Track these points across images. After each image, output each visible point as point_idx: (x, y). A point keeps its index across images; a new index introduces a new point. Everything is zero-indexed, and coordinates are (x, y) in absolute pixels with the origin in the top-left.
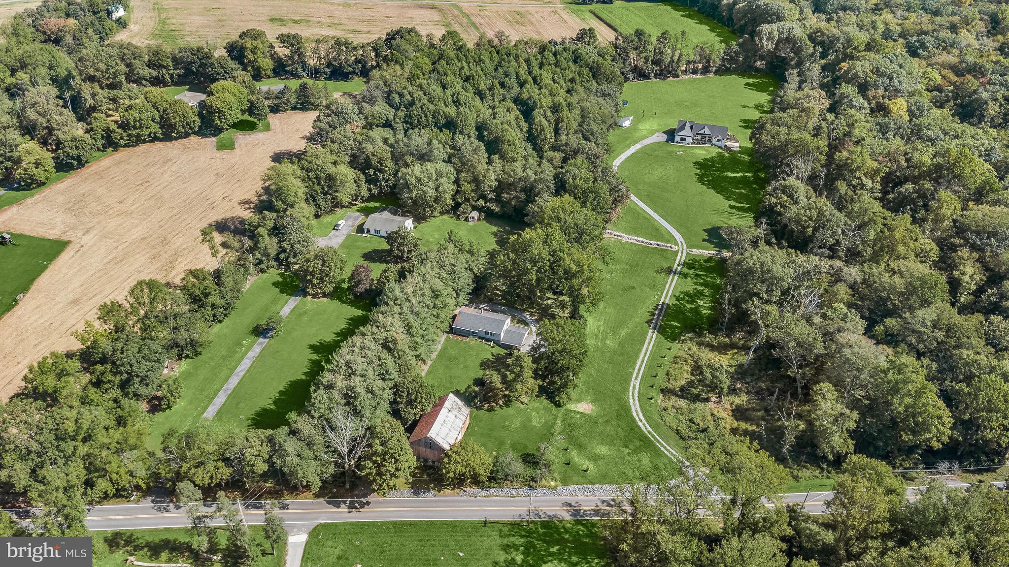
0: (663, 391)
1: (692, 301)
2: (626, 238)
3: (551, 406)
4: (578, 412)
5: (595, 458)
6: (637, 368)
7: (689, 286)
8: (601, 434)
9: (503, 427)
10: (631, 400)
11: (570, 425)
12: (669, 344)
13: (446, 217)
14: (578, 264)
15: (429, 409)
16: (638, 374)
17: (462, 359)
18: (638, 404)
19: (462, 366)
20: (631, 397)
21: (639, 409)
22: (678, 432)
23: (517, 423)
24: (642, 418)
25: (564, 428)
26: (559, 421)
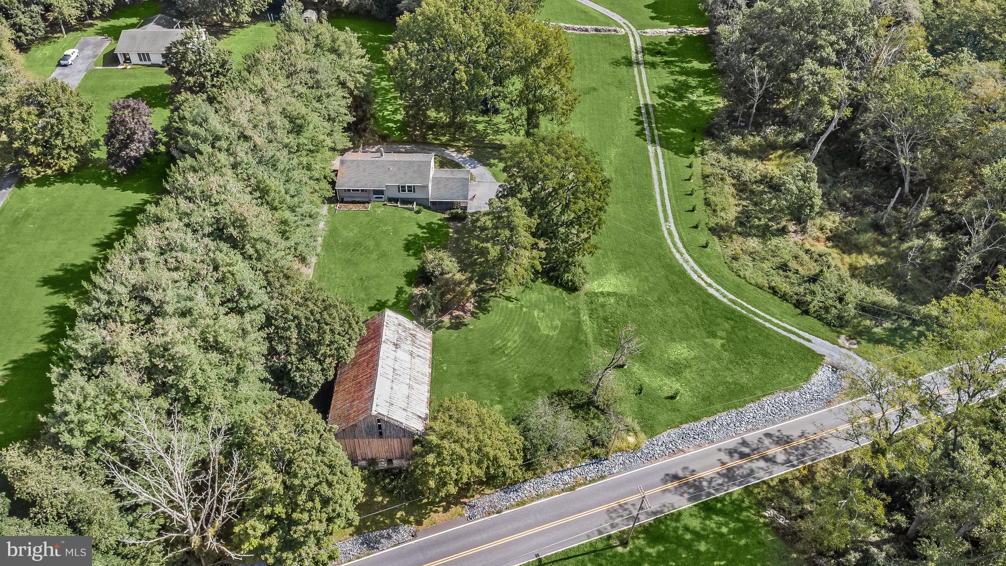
0: (714, 231)
1: (681, 98)
3: (558, 292)
4: (609, 294)
5: (675, 369)
6: (659, 203)
7: (665, 78)
8: (663, 323)
9: (493, 352)
10: (678, 256)
11: (605, 320)
12: (686, 162)
13: (262, 25)
15: (352, 353)
16: (665, 211)
17: (370, 243)
18: (690, 259)
19: (374, 256)
20: (673, 250)
21: (696, 267)
22: (774, 291)
23: (514, 338)
24: (709, 280)
25: (600, 328)
26: (585, 317)
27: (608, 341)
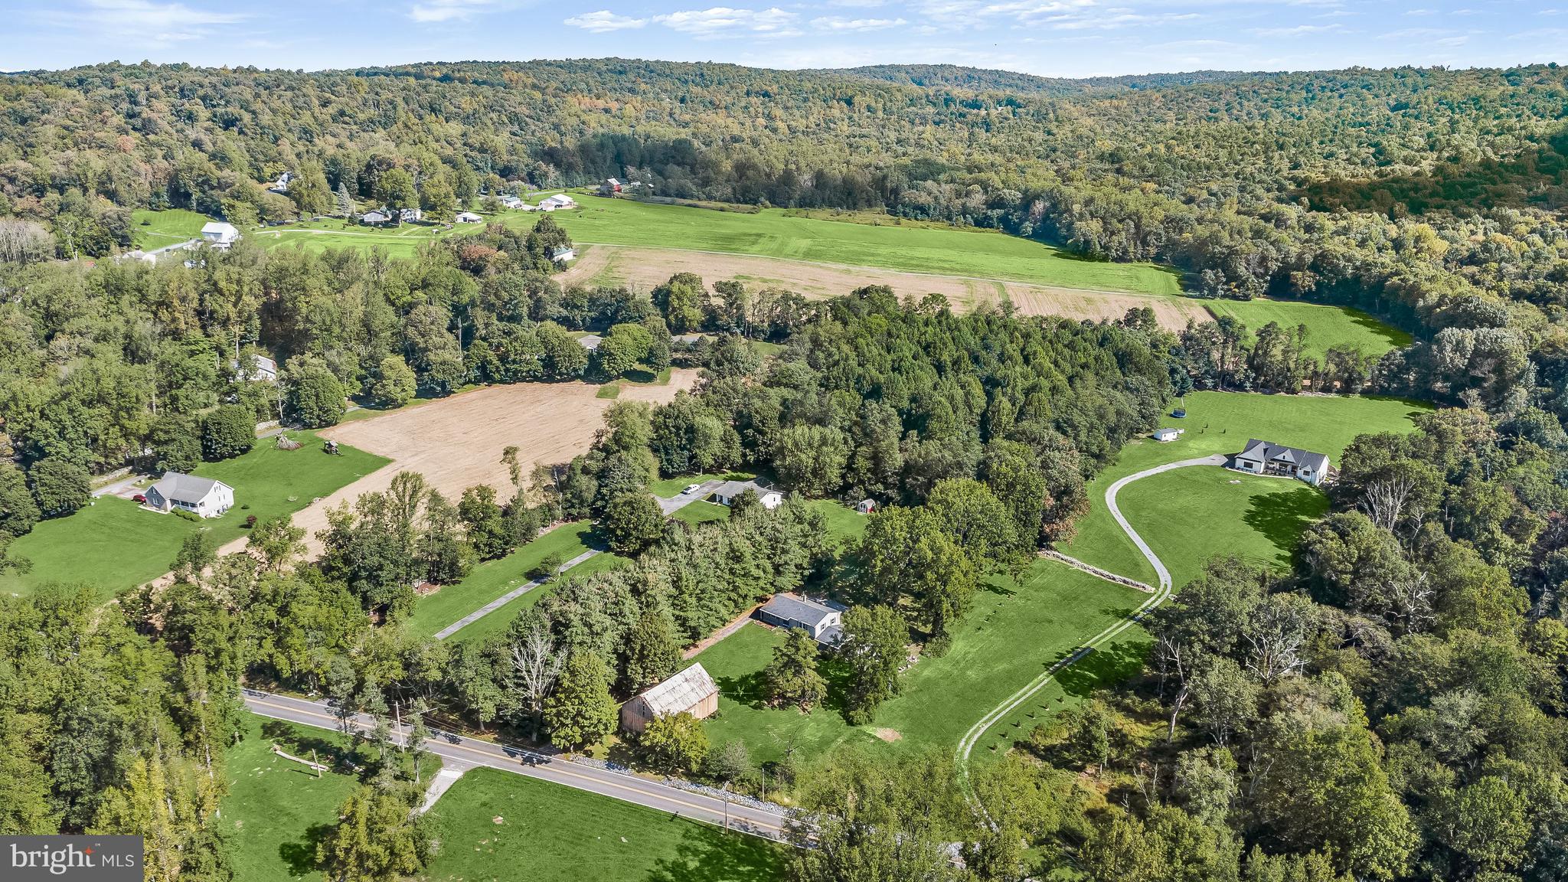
0: (1017, 744)
2: (1077, 564)
3: (841, 722)
6: (996, 710)
7: (1146, 637)
9: (762, 729)
10: (963, 743)
12: (1064, 695)
13: (831, 501)
14: (937, 551)
16: (994, 716)
17: (754, 648)
18: (969, 748)
19: (749, 656)
20: (964, 740)
21: (966, 756)
23: (782, 729)
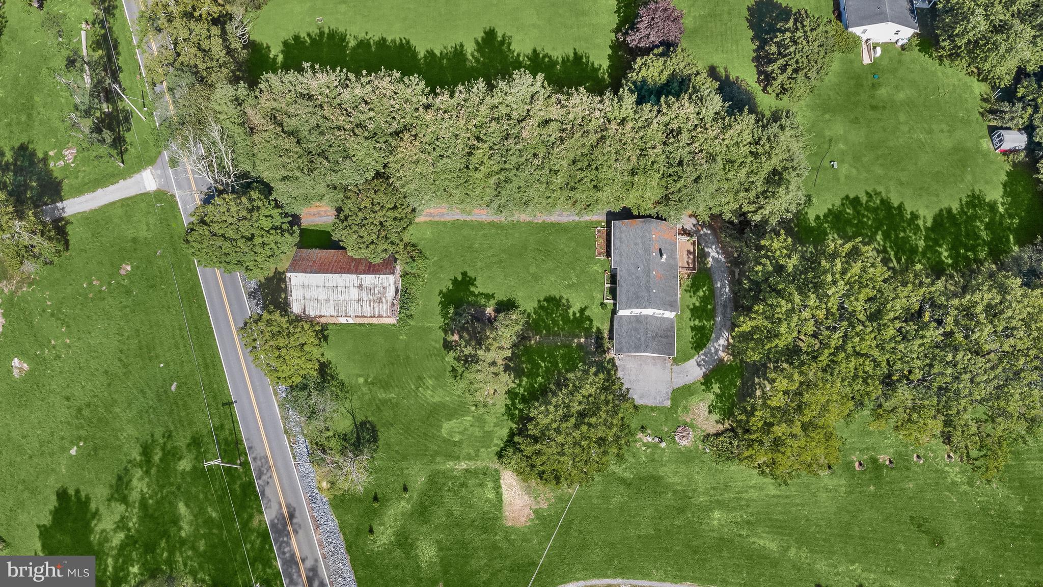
4: (499, 494)
5: (404, 542)
8: (464, 544)
11: (463, 485)
17: (551, 265)
19: (534, 270)
23: (436, 396)
25: (453, 478)
26: (464, 465)
27: (436, 483)
